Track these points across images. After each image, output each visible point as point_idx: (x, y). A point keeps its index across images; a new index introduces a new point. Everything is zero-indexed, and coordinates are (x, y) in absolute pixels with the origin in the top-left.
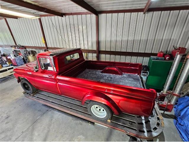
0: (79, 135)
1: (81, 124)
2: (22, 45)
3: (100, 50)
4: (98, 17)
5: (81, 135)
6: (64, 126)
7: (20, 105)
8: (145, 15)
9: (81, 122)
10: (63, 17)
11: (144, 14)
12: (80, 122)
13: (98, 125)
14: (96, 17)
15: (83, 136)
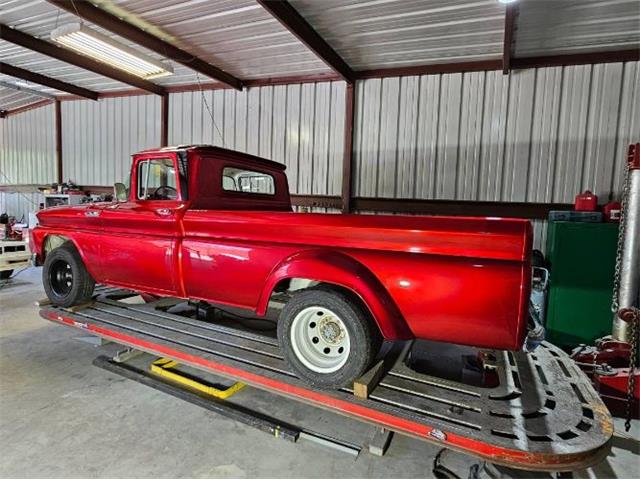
0: (220, 464)
1: (241, 432)
2: (79, 184)
3: (357, 195)
4: (354, 87)
5: (233, 462)
6: (166, 431)
7: (8, 356)
8: (510, 78)
9: (239, 424)
10: (241, 90)
11: (504, 73)
12: (237, 427)
13: (316, 443)
14: (348, 88)
15: (243, 469)
